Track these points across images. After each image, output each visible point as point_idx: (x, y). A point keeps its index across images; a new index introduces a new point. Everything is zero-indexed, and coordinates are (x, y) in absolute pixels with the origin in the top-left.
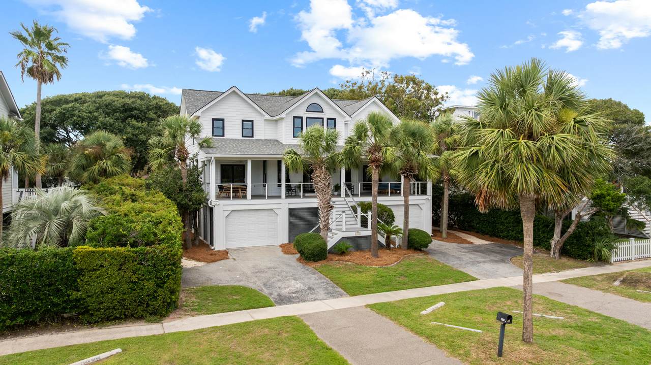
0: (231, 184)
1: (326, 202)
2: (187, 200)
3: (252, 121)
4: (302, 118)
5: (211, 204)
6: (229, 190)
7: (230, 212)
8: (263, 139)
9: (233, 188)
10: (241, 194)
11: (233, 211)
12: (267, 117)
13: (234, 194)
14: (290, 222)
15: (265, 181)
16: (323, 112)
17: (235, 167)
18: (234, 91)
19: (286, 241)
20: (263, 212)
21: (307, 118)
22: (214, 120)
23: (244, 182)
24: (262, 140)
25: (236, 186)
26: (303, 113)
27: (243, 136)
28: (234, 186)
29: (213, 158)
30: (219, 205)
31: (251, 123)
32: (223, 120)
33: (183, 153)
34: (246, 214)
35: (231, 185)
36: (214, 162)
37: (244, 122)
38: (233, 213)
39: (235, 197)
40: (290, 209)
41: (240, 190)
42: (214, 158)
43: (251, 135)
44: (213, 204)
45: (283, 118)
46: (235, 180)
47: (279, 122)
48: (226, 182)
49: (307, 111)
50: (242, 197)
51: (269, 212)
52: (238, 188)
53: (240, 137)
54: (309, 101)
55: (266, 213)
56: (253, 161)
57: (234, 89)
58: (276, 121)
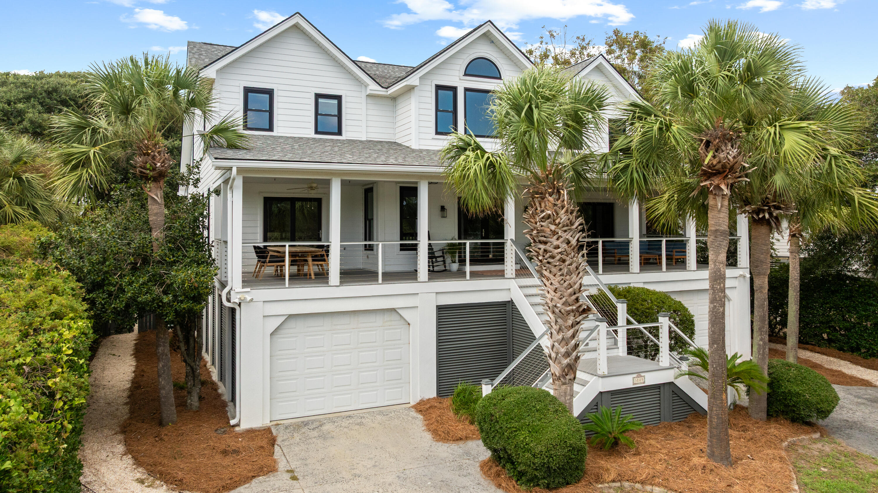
0: (287, 244)
1: (571, 295)
2: (157, 290)
3: (339, 98)
4: (454, 89)
5: (229, 300)
6: (279, 259)
7: (283, 318)
8: (364, 139)
9: (292, 255)
10: (312, 268)
11: (291, 317)
12: (373, 87)
13: (295, 269)
14: (439, 341)
15: (369, 235)
16: (500, 78)
17: (298, 205)
18: (296, 27)
19: (433, 394)
20: (371, 318)
21: (466, 90)
22: (248, 91)
23: (320, 240)
24: (361, 142)
25: (298, 249)
26: (458, 78)
27: (317, 132)
28: (294, 249)
29: (234, 170)
30: (252, 300)
31: (335, 102)
32: (270, 93)
33: (154, 157)
34: (327, 323)
35: (287, 247)
36: (239, 183)
37: (321, 100)
38: (292, 324)
39: (296, 278)
40: (440, 308)
41: (310, 259)
42: (240, 170)
43: (336, 131)
44: (235, 298)
45: (411, 89)
46: (298, 234)
47: (399, 101)
48: (276, 240)
49: (466, 75)
50: (316, 274)
51: (387, 317)
52: (304, 254)
53: (310, 133)
54: (471, 51)
55: (379, 320)
56: (345, 184)
57: (297, 19)
58: (394, 99)
